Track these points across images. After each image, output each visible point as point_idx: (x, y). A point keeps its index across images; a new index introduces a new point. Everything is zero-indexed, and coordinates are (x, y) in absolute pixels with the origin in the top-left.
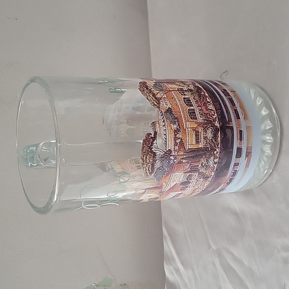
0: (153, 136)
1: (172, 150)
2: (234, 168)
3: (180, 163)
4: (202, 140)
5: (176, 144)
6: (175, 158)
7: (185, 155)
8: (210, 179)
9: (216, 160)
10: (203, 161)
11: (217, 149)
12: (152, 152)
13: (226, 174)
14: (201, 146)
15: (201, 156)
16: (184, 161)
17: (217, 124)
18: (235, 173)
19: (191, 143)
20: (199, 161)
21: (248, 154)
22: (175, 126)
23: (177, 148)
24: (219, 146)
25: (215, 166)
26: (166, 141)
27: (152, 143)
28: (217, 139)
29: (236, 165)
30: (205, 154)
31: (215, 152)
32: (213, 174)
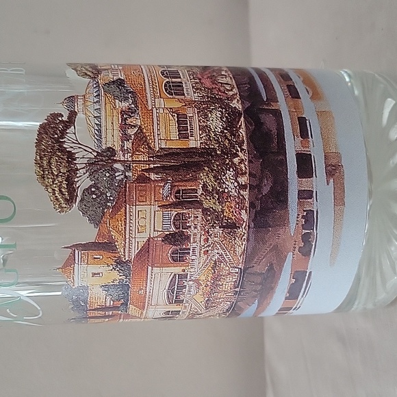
0: (65, 118)
1: (117, 148)
2: (300, 204)
3: (142, 179)
4: (197, 131)
5: (126, 137)
6: (128, 168)
7: (154, 162)
8: (242, 231)
9: (243, 180)
10: (206, 178)
11: (240, 154)
12: (63, 150)
13: (284, 222)
14: (193, 143)
15: (198, 167)
16: (153, 176)
17: (237, 104)
18: (309, 219)
19: (165, 136)
20: (195, 179)
21: (334, 170)
22: (125, 105)
23: (128, 145)
24: (245, 147)
25: (246, 193)
26: (99, 131)
27: (63, 133)
28: (237, 131)
29: (305, 195)
30: (208, 163)
31: (236, 160)
32: (244, 216)
